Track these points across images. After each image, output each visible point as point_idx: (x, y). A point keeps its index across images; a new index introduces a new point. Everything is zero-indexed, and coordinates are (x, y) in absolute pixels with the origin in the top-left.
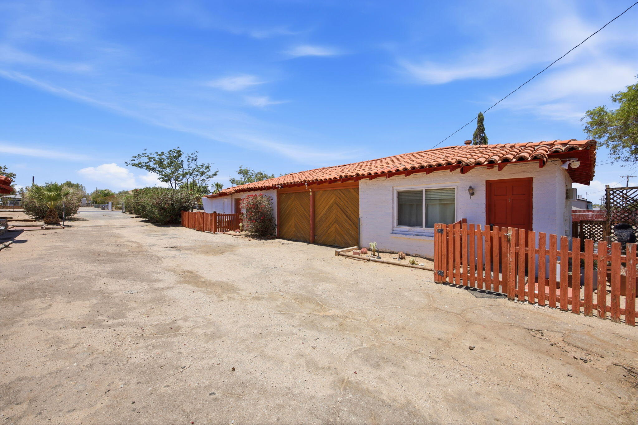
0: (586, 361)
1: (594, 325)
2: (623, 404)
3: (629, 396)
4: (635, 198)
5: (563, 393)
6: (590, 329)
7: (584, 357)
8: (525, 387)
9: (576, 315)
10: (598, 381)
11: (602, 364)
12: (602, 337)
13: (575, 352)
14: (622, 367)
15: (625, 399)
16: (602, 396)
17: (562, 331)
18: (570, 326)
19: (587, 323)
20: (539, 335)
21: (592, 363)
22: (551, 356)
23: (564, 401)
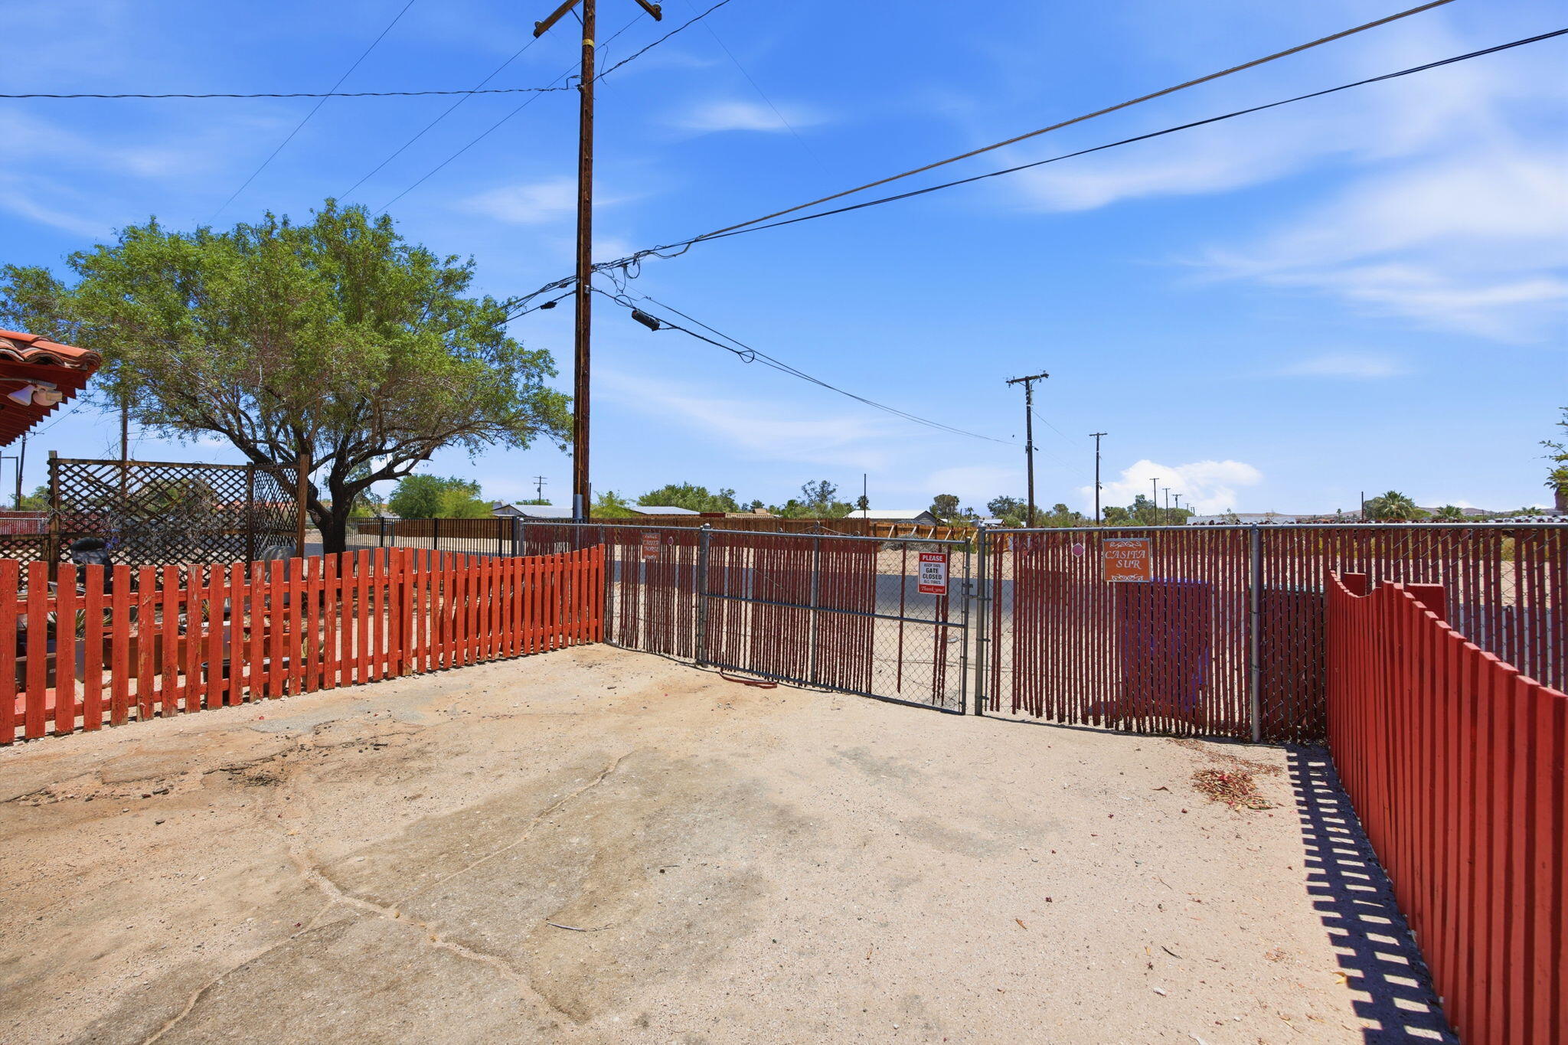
0: (165, 792)
1: (138, 736)
2: (251, 810)
3: (251, 798)
4: (110, 484)
5: (169, 850)
6: (136, 745)
7: (158, 788)
8: (101, 884)
9: (95, 733)
10: (204, 804)
11: (192, 781)
12: (163, 748)
13: (138, 788)
14: (219, 772)
15: (250, 804)
16: (222, 819)
17: (87, 770)
18: (99, 756)
19: (125, 737)
20: (44, 800)
21: (176, 789)
22: (105, 817)
23: (181, 858)
